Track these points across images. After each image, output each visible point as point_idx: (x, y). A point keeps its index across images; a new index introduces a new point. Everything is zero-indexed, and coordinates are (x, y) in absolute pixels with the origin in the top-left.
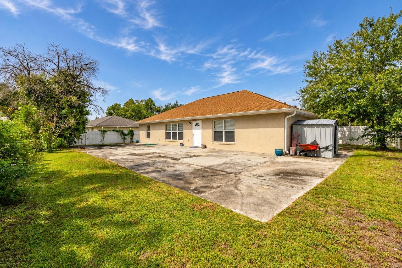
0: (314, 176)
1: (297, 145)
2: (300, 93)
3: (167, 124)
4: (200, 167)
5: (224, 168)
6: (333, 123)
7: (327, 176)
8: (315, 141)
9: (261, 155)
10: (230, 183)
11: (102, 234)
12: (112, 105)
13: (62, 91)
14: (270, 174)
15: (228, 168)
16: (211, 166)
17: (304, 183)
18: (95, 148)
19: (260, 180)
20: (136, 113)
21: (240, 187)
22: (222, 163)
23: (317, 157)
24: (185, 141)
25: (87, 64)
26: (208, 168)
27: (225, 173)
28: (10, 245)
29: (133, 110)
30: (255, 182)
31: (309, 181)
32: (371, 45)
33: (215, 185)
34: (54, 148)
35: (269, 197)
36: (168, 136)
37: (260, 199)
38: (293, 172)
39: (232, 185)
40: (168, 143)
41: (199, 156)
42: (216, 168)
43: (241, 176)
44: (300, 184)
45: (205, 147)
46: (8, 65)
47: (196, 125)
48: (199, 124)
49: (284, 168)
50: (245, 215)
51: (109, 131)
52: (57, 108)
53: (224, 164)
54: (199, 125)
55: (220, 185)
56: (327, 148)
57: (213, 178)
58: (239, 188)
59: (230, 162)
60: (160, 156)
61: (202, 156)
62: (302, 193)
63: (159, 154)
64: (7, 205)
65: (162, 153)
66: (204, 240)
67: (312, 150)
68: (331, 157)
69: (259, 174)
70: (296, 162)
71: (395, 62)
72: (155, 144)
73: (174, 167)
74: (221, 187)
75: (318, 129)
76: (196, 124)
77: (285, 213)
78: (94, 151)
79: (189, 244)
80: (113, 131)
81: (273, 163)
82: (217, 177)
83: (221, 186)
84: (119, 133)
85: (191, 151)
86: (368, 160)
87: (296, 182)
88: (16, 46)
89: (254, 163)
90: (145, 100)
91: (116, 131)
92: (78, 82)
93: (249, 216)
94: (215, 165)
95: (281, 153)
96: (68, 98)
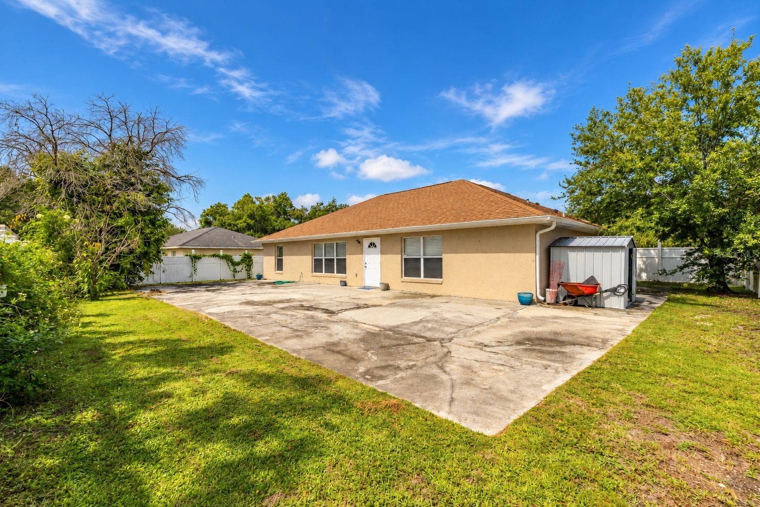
0: (588, 345)
1: (559, 285)
2: (566, 185)
3: (314, 245)
4: (377, 329)
5: (420, 331)
6: (626, 244)
7: (612, 345)
8: (592, 278)
9: (490, 303)
10: (432, 359)
11: (197, 460)
12: (211, 207)
13: (118, 183)
14: (508, 341)
15: (430, 329)
16: (398, 327)
17: (569, 360)
18: (179, 290)
19: (486, 354)
20: (256, 221)
21: (449, 367)
22: (418, 319)
23: (596, 307)
24: (349, 276)
25: (166, 132)
26: (390, 330)
27: (424, 340)
28: (30, 480)
29: (251, 216)
30: (478, 357)
31: (578, 356)
32: (696, 98)
33: (403, 364)
34: (100, 291)
35: (502, 387)
36: (317, 266)
37: (485, 391)
38: (550, 337)
39: (435, 363)
40: (317, 280)
41: (375, 306)
42: (406, 331)
43: (453, 347)
44: (562, 362)
45: (387, 288)
46: (17, 134)
47: (369, 247)
48: (376, 244)
49: (534, 329)
50: (456, 421)
51: (204, 256)
52: (108, 215)
53: (421, 321)
54: (375, 246)
55: (411, 363)
56: (614, 291)
57: (400, 349)
58: (447, 369)
59: (432, 317)
60: (302, 306)
61: (381, 306)
62: (563, 378)
63: (300, 301)
64: (21, 404)
65: (306, 300)
66: (381, 469)
67: (587, 295)
68: (622, 308)
69: (486, 342)
70: (556, 318)
71: (741, 130)
72: (293, 282)
73: (328, 328)
74: (414, 368)
75: (598, 255)
76: (371, 244)
77: (530, 419)
78: (176, 295)
79: (353, 478)
80: (214, 256)
81: (514, 320)
82: (408, 347)
83: (414, 365)
84: (225, 260)
85: (360, 296)
86: (692, 314)
87: (553, 357)
88: (32, 100)
89: (477, 321)
90: (273, 197)
91: (218, 256)
92: (147, 166)
93: (463, 425)
94: (404, 324)
95: (529, 299)
96: (128, 196)
